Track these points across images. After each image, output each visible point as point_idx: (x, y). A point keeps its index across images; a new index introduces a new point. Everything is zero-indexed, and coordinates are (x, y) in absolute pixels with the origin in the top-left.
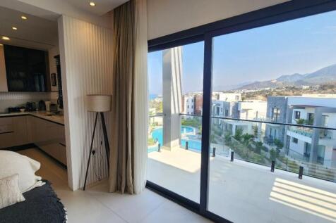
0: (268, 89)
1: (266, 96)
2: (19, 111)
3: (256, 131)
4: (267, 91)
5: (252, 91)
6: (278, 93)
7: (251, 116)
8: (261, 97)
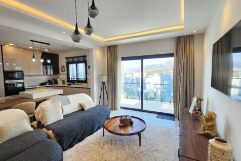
0: (161, 69)
1: (160, 74)
2: (46, 84)
3: (155, 95)
4: (160, 70)
5: (152, 70)
6: (167, 72)
7: (152, 87)
8: (157, 74)
